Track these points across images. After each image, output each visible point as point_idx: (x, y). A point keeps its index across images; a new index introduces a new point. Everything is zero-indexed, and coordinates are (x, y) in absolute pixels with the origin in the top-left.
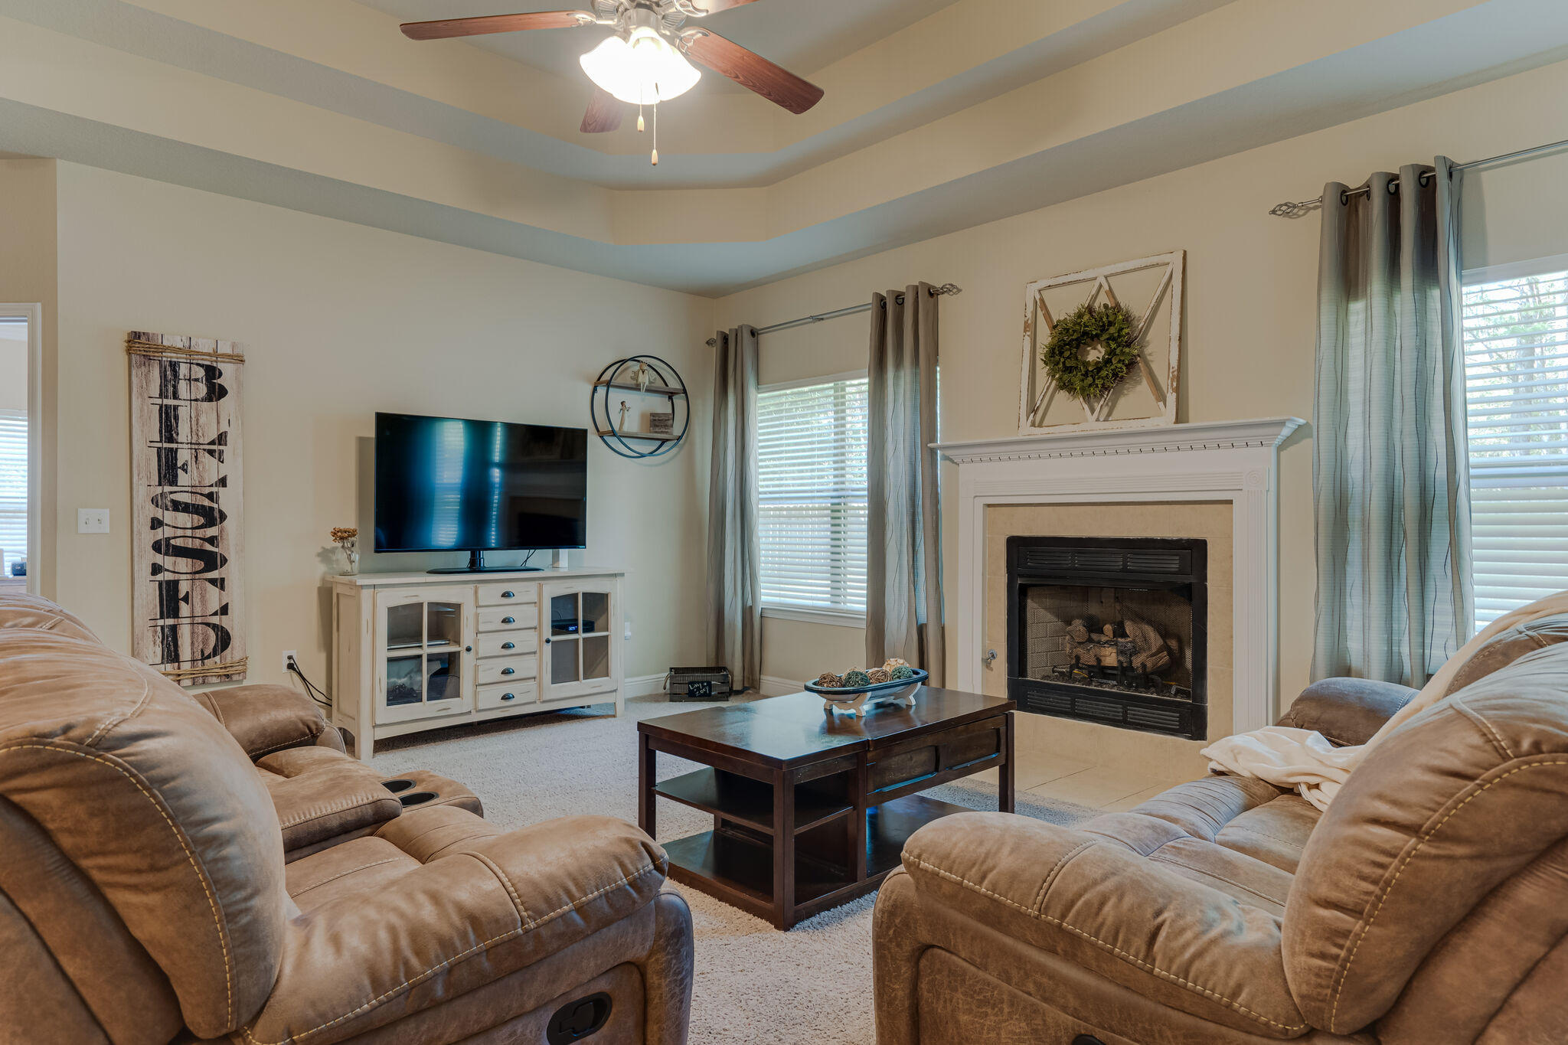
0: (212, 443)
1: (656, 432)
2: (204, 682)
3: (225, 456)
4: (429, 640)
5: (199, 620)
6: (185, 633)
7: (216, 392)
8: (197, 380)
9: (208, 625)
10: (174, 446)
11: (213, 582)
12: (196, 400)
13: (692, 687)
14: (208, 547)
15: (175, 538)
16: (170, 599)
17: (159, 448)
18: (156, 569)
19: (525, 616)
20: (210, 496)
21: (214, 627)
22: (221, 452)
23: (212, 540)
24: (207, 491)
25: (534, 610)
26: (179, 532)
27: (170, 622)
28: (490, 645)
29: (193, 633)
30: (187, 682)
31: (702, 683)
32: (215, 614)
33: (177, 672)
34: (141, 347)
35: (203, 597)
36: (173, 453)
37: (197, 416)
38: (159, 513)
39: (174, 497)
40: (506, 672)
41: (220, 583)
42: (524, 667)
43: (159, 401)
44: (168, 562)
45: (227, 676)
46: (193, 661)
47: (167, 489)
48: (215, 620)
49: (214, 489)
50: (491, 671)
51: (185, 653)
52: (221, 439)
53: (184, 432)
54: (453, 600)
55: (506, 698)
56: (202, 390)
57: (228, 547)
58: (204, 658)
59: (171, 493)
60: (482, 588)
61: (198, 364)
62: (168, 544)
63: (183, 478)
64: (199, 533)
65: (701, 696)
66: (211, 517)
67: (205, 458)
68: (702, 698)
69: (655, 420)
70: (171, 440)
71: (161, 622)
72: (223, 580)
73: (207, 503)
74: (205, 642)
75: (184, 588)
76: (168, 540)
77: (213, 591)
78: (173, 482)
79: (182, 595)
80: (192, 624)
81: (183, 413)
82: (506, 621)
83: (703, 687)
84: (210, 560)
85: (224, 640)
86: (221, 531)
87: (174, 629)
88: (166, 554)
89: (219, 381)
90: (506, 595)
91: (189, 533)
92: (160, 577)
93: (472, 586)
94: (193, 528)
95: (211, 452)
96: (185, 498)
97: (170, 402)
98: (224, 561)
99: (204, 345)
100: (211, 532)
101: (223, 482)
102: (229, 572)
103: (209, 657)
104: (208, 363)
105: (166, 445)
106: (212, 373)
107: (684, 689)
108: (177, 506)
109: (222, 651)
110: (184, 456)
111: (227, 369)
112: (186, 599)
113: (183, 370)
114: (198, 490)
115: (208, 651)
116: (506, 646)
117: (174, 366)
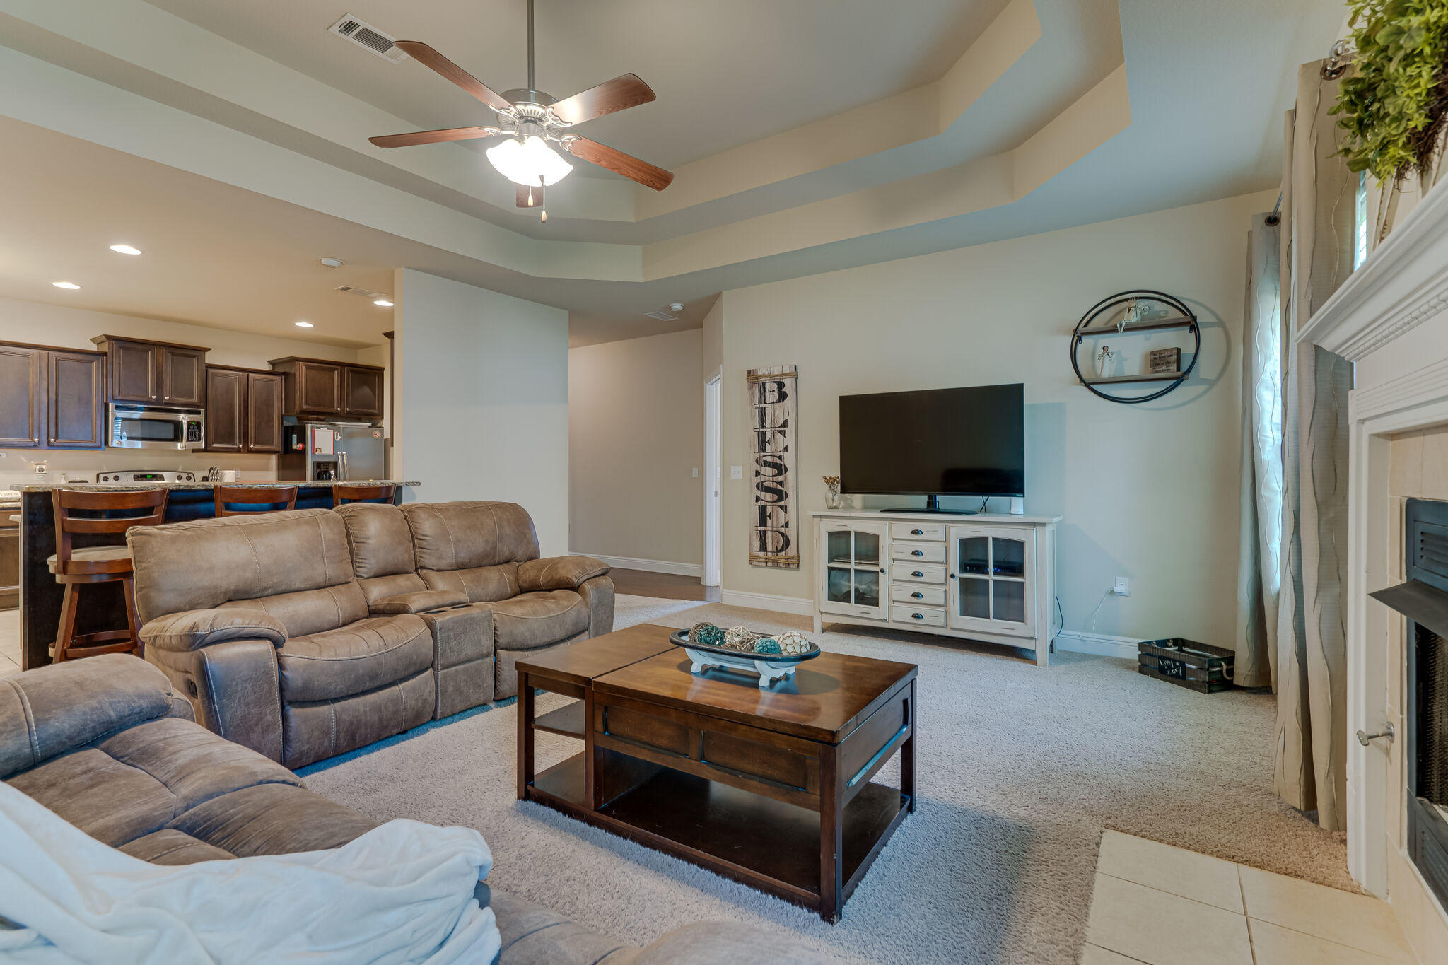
0: (781, 426)
1: (1156, 372)
2: (777, 566)
3: (787, 433)
4: (855, 559)
5: (775, 529)
6: (769, 534)
7: (783, 397)
8: (774, 391)
9: (779, 532)
10: (764, 430)
11: (782, 507)
12: (774, 403)
13: (1163, 662)
14: (779, 487)
15: (765, 481)
16: (764, 516)
17: (758, 432)
18: (758, 499)
19: (932, 551)
20: (780, 458)
21: (783, 534)
22: (785, 431)
23: (781, 483)
24: (778, 454)
25: (942, 547)
26: (767, 479)
27: (763, 528)
28: (903, 571)
29: (773, 536)
30: (770, 564)
31: (1175, 661)
32: (782, 527)
33: (766, 557)
34: (752, 377)
35: (777, 516)
36: (764, 433)
37: (774, 411)
38: (758, 468)
39: (764, 458)
40: (916, 595)
41: (784, 508)
42: (933, 594)
43: (758, 406)
44: (762, 495)
45: (789, 564)
46: (773, 552)
47: (762, 454)
48: (783, 530)
49: (782, 453)
50: (904, 593)
51: (770, 548)
52: (785, 424)
53: (768, 423)
54: (872, 531)
55: (916, 616)
56: (776, 395)
57: (790, 488)
58: (778, 551)
59: (764, 456)
60: (896, 525)
61: (774, 382)
62: (762, 485)
63: (769, 448)
64: (775, 479)
65: (1172, 676)
66: (781, 469)
67: (778, 435)
68: (1174, 679)
69: (1155, 359)
70: (763, 426)
71: (759, 528)
72: (786, 507)
73: (779, 461)
74: (778, 542)
75: (769, 510)
76: (762, 482)
77: (782, 513)
78: (764, 451)
79: (768, 514)
80: (772, 531)
81: (768, 411)
82: (915, 553)
83: (1176, 666)
84: (781, 495)
85: (787, 543)
86: (785, 478)
87: (765, 532)
88: (762, 491)
89: (783, 390)
90: (915, 532)
91: (771, 479)
92: (759, 503)
93: (887, 523)
94: (772, 476)
95: (780, 432)
96: (769, 459)
97: (763, 406)
98: (787, 496)
99: (777, 371)
100: (781, 478)
101: (786, 449)
102: (790, 502)
103: (779, 551)
104: (778, 380)
105: (762, 430)
106: (781, 385)
107: (1154, 662)
108: (767, 464)
109: (786, 548)
110: (769, 435)
111: (788, 382)
112: (770, 517)
113: (768, 387)
114: (775, 454)
115: (780, 548)
116: (916, 574)
117: (764, 385)
